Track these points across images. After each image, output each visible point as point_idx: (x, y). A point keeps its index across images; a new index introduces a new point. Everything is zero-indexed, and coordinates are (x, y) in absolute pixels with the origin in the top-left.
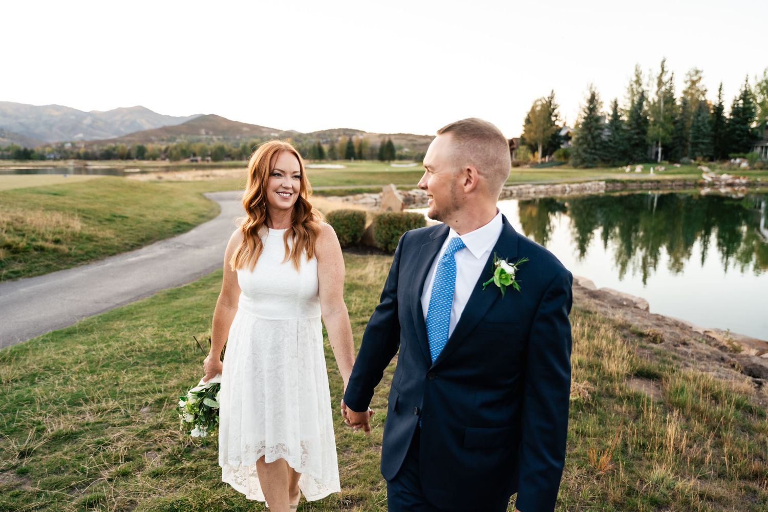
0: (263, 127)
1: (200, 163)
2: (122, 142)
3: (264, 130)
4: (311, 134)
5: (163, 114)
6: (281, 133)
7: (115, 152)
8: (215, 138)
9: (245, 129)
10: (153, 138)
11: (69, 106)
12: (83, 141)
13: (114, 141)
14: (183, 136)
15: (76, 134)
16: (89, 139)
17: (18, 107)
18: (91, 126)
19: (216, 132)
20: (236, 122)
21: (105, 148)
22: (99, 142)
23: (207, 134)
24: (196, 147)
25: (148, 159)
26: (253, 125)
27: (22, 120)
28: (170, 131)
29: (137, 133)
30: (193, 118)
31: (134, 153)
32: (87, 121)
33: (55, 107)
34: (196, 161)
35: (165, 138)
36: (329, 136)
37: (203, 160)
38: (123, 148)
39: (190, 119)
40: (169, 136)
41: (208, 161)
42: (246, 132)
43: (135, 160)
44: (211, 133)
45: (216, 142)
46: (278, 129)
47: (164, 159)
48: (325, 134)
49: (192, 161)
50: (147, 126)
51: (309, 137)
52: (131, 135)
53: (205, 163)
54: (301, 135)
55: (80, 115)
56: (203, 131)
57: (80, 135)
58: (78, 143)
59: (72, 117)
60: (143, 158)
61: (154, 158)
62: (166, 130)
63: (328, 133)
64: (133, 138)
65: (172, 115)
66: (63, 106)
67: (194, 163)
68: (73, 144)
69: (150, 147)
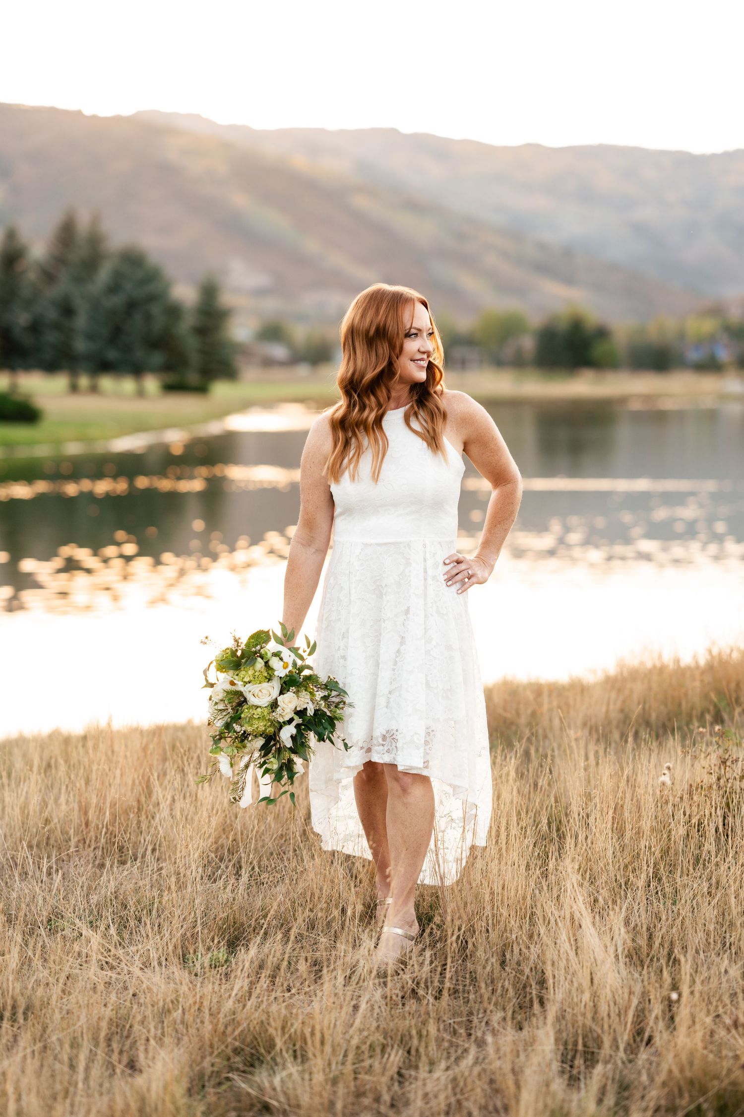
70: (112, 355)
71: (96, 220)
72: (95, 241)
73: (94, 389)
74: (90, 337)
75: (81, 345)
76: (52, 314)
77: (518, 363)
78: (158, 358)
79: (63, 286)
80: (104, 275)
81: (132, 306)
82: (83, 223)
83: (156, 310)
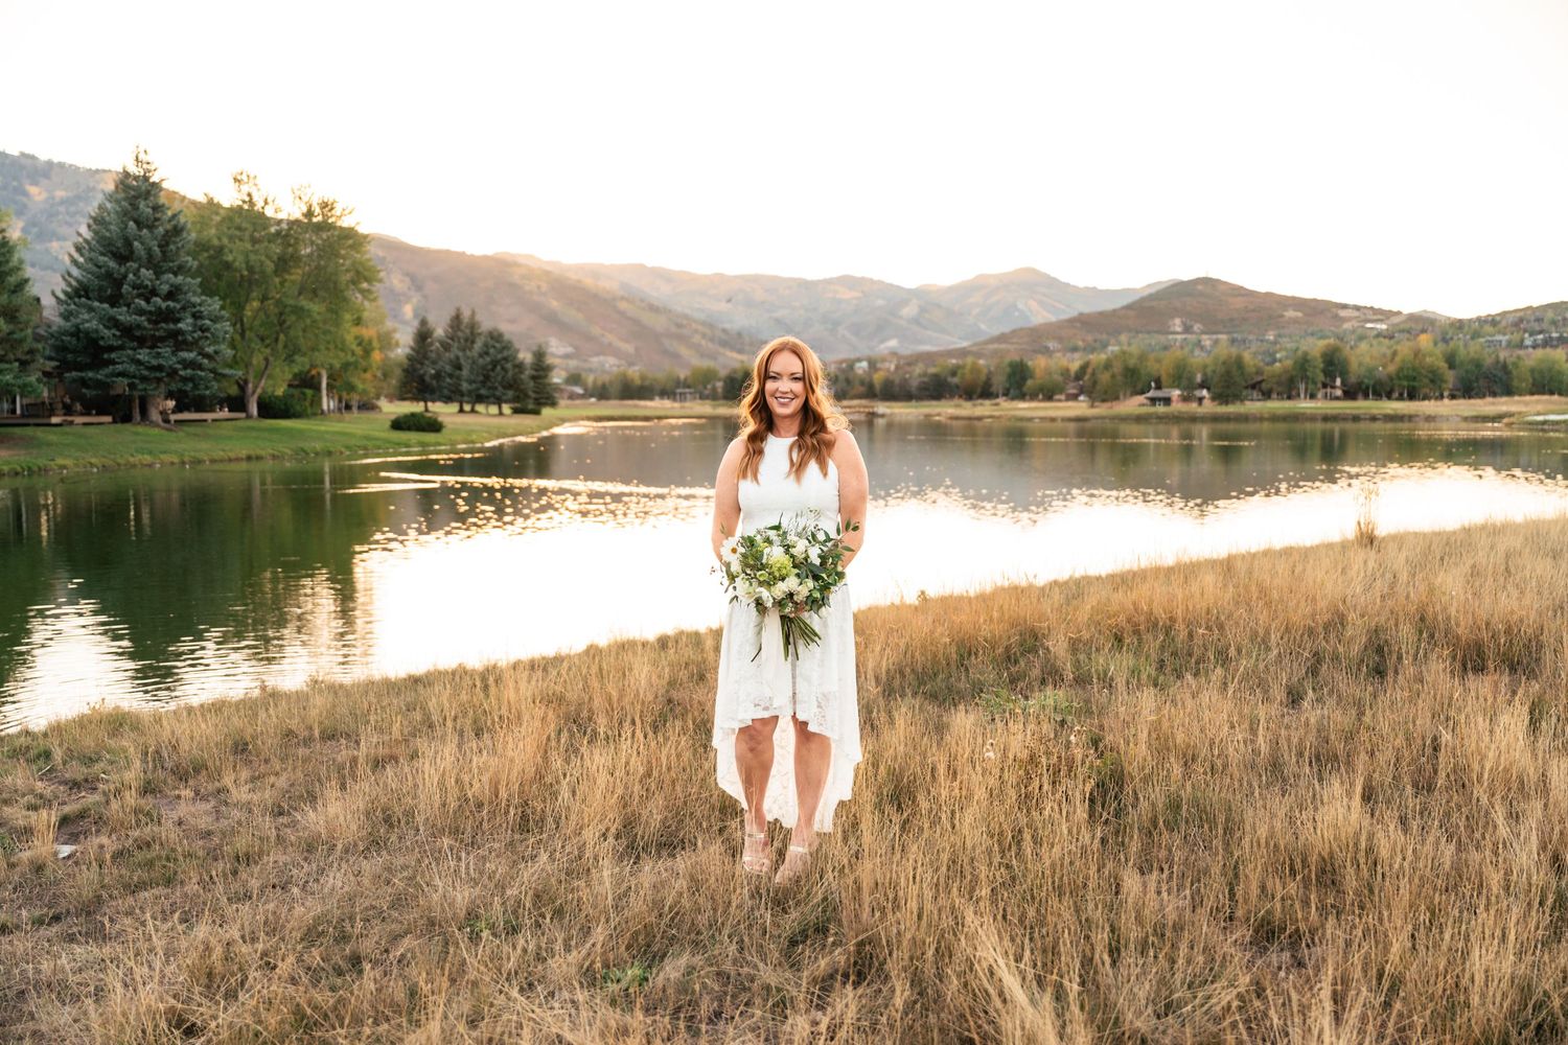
0: (1345, 307)
1: (1178, 406)
2: (979, 355)
3: (1343, 313)
4: (1493, 321)
5: (1081, 285)
6: (1396, 320)
7: (956, 380)
8: (1207, 341)
9: (1290, 314)
10: (1051, 345)
11: (876, 277)
12: (894, 354)
13: (963, 353)
14: (1123, 338)
15: (882, 341)
16: (909, 349)
17: (771, 284)
18: (916, 321)
19: (1213, 324)
20: (1268, 294)
21: (932, 370)
22: (928, 357)
23: (1187, 329)
24: (1163, 366)
25: (1033, 397)
26: (1315, 300)
27: (779, 314)
28: (1096, 325)
29: (1014, 332)
30: (1153, 290)
31: (999, 382)
32: (909, 311)
33: (847, 281)
34: (1167, 401)
35: (1080, 343)
36: (1554, 323)
37: (1185, 399)
38: (975, 369)
39: (1146, 293)
40: (1090, 338)
41: (1200, 400)
42: (1295, 321)
43: (1001, 400)
44: (1197, 327)
45: (1209, 349)
46: (1386, 307)
47: (1074, 397)
48: (1539, 320)
49: (1153, 401)
50: (1040, 316)
51: (1488, 328)
52: (1002, 338)
53: (1193, 407)
54: (1459, 325)
55: (897, 297)
56: (1177, 324)
57: (893, 343)
58: (883, 360)
59: (880, 302)
60: (1022, 397)
61: (1048, 393)
62: (1084, 322)
63: (1550, 314)
64: (1003, 346)
65: (1102, 285)
66: (863, 279)
67: (1161, 409)
68: (873, 364)
69: (1039, 364)
70: (483, 392)
71: (473, 313)
72: (473, 326)
73: (473, 411)
74: (471, 382)
75: (465, 386)
76: (448, 368)
77: (713, 397)
78: (510, 393)
79: (455, 351)
80: (478, 345)
81: (495, 363)
82: (466, 314)
83: (509, 366)
